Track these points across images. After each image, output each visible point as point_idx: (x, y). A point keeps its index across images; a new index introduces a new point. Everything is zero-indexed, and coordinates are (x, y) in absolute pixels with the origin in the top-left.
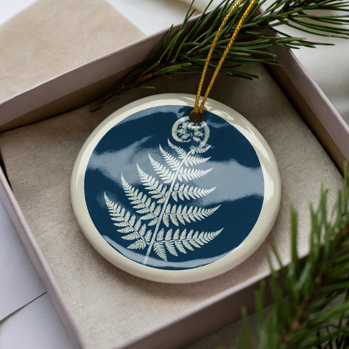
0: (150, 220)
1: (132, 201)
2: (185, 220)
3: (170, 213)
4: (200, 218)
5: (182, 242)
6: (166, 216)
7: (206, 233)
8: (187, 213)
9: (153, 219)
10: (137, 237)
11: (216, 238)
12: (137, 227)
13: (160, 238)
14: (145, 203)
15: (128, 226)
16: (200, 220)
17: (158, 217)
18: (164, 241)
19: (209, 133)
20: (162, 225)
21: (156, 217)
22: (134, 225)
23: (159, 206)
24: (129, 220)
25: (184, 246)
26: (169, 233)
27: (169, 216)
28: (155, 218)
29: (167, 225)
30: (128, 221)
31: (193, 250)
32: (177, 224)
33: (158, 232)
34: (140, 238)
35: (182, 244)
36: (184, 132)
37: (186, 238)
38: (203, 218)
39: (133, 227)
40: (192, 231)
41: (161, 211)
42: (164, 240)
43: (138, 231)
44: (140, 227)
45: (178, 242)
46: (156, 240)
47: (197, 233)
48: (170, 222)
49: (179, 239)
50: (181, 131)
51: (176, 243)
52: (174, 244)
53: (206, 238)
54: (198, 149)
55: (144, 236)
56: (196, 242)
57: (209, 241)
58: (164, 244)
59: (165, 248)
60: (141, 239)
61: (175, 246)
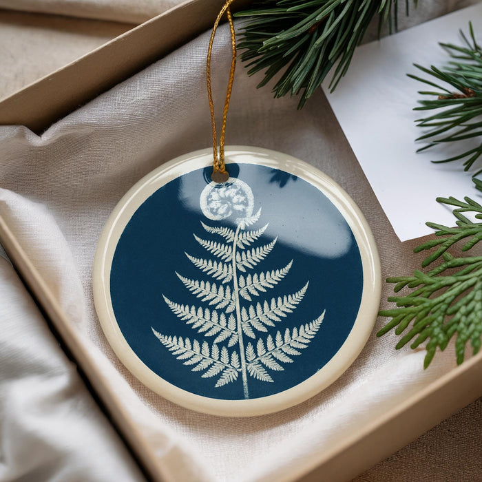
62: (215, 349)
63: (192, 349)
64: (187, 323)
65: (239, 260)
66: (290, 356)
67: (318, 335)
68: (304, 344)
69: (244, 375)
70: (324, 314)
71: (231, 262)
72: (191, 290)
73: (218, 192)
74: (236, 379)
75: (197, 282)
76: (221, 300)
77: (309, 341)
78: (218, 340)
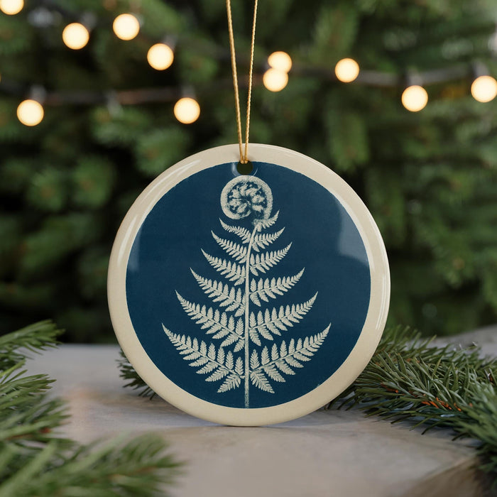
0: (234, 344)
1: (203, 324)
2: (279, 329)
3: (257, 325)
4: (298, 319)
5: (284, 360)
6: (253, 332)
7: (312, 338)
8: (278, 317)
9: (238, 341)
10: (226, 373)
11: (326, 339)
12: (221, 360)
13: (255, 365)
14: (219, 322)
15: (209, 361)
16: (298, 322)
17: (243, 335)
18: (261, 367)
19: (270, 193)
20: (252, 346)
21: (241, 337)
22: (216, 357)
23: (240, 320)
24: (207, 353)
25: (289, 365)
26: (265, 352)
27: (257, 329)
28: (239, 338)
29: (258, 343)
30: (207, 355)
31: (302, 366)
32: (271, 338)
33: (250, 357)
34: (230, 373)
35: (286, 362)
36: (239, 203)
37: (288, 354)
38: (301, 318)
39: (216, 360)
40: (292, 342)
41: (244, 327)
42: (261, 365)
43: (224, 364)
44: (225, 358)
45: (279, 362)
46: (251, 369)
47: (300, 341)
48: (261, 337)
49: (280, 357)
50: (233, 203)
51: (277, 364)
52: (276, 367)
53: (312, 344)
54: (264, 221)
55: (234, 368)
56: (303, 355)
57: (318, 347)
58: (263, 371)
59: (266, 375)
60: (232, 373)
61: (278, 369)
62: (221, 352)
63: (199, 350)
64: (197, 323)
65: (252, 263)
66: (293, 368)
67: (321, 349)
68: (308, 357)
69: (247, 383)
70: (329, 327)
71: (245, 264)
72: (203, 289)
73: (239, 190)
74: (238, 386)
75: (210, 281)
76: (231, 302)
77: (312, 355)
78: (224, 344)
